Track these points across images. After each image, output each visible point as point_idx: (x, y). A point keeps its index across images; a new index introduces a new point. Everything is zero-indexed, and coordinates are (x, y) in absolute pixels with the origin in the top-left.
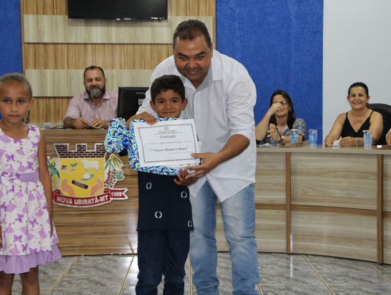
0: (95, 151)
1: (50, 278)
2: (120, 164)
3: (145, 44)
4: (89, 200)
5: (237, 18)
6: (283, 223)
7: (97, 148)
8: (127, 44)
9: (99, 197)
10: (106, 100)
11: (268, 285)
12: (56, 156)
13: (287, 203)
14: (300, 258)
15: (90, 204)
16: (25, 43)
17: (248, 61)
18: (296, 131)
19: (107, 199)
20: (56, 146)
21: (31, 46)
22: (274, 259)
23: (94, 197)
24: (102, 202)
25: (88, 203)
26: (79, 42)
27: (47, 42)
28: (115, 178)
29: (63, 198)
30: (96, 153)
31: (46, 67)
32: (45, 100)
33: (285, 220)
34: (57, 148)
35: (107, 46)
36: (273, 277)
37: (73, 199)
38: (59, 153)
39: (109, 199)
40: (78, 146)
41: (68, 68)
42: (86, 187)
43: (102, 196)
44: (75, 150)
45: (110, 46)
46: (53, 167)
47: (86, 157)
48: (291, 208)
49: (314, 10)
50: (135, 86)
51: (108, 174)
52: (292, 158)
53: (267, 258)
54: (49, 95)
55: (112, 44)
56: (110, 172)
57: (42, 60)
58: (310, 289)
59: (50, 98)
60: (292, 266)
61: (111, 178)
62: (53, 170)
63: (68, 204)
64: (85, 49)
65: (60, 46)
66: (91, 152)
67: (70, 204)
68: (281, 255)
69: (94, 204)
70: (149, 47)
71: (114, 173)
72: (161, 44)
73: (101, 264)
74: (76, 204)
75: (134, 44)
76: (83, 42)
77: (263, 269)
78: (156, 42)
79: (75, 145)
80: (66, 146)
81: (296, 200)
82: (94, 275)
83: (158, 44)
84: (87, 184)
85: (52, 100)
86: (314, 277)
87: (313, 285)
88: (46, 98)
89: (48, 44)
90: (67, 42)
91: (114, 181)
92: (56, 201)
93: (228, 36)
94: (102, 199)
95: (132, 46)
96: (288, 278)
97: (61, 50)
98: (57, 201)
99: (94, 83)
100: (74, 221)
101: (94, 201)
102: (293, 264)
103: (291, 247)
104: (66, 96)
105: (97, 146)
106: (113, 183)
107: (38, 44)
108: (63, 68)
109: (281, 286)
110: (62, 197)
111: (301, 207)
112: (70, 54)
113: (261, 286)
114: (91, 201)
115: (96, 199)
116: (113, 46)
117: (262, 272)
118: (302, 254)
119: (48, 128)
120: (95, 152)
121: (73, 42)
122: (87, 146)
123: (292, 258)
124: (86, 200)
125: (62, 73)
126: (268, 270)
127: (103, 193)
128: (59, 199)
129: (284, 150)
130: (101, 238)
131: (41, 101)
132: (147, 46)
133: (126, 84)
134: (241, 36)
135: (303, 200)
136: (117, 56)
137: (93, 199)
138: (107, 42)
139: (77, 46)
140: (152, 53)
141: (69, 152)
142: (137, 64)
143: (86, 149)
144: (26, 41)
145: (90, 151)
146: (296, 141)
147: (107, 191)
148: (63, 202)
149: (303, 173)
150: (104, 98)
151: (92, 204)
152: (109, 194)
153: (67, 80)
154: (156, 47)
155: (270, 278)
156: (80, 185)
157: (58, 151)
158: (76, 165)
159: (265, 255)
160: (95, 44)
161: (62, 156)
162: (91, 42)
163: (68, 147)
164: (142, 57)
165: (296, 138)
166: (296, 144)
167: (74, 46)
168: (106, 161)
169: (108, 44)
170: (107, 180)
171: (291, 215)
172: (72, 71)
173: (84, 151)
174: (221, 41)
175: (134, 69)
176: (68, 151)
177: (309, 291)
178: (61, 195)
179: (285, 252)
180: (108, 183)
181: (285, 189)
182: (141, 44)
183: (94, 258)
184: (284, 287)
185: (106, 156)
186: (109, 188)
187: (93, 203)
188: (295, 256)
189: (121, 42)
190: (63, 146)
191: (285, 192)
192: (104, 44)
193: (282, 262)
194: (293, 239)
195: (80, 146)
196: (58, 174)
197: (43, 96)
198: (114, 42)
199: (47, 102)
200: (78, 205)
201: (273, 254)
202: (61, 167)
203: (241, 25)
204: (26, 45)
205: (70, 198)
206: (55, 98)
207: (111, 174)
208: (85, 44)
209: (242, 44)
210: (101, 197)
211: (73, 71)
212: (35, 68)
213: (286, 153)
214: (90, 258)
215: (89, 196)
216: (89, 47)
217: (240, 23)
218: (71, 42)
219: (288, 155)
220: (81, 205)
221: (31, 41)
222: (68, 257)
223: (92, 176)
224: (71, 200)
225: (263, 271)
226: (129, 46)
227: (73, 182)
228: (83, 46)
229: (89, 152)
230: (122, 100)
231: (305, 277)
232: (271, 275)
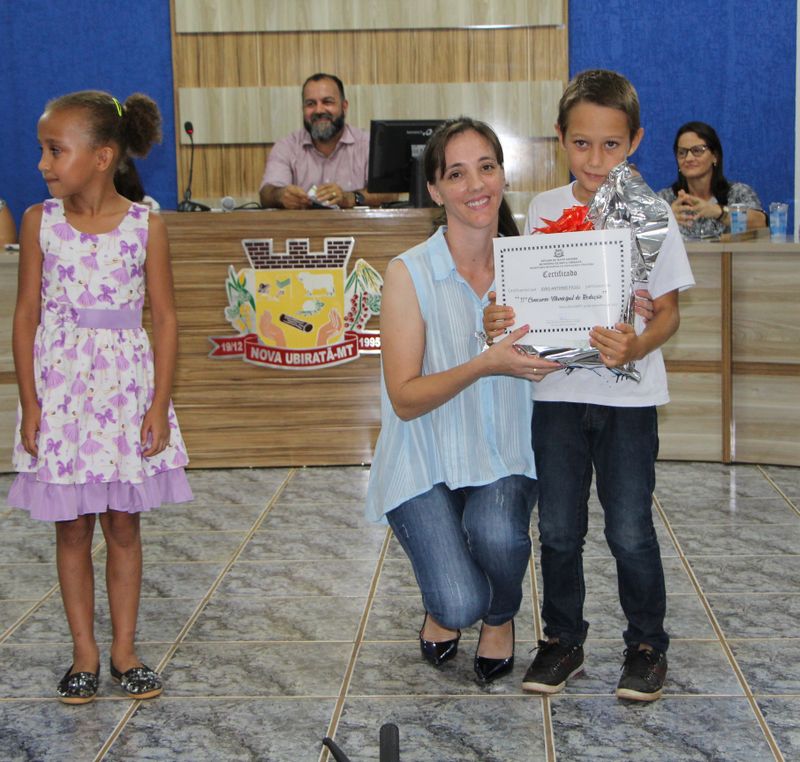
0: (326, 253)
1: (244, 509)
2: (375, 280)
3: (419, 30)
4: (316, 354)
6: (716, 401)
7: (329, 248)
8: (384, 31)
9: (334, 349)
10: (344, 145)
11: (689, 526)
12: (247, 264)
13: (723, 357)
14: (751, 472)
15: (317, 364)
16: (177, 34)
17: (637, 60)
18: (741, 207)
19: (350, 353)
20: (247, 244)
21: (189, 38)
22: (697, 474)
23: (325, 349)
24: (342, 359)
25: (314, 361)
26: (285, 29)
27: (221, 30)
28: (366, 309)
29: (263, 351)
30: (327, 259)
31: (220, 81)
32: (219, 150)
33: (720, 394)
34: (250, 249)
35: (341, 36)
36: (698, 510)
37: (283, 353)
38: (252, 258)
39: (355, 353)
40: (291, 244)
41: (264, 84)
42: (309, 328)
43: (341, 346)
44: (285, 251)
45: (349, 36)
46: (241, 286)
47: (307, 266)
48: (732, 368)
50: (401, 117)
51: (353, 301)
52: (735, 263)
53: (682, 472)
54: (226, 140)
55: (353, 31)
56: (356, 297)
57: (211, 69)
58: (778, 535)
59: (228, 146)
60: (733, 487)
61: (358, 309)
62: (242, 293)
63: (273, 363)
64: (298, 43)
65: (246, 38)
66: (318, 257)
67: (278, 363)
68: (710, 465)
69: (326, 362)
70: (429, 36)
71: (364, 298)
72: (454, 29)
73: (343, 483)
74: (288, 361)
75: (397, 30)
76: (295, 28)
77: (676, 495)
78: (444, 25)
79: (285, 241)
80: (267, 244)
81: (742, 352)
82: (332, 506)
83: (448, 29)
84: (309, 322)
85: (233, 151)
86: (784, 510)
87: (782, 527)
88: (220, 146)
89: (223, 34)
90: (262, 29)
91: (365, 316)
92: (249, 357)
93: (594, 9)
94: (341, 352)
95: (393, 35)
96: (728, 513)
97: (250, 47)
98: (252, 356)
99: (320, 108)
100: (286, 397)
101: (326, 356)
102: (737, 484)
103: (733, 449)
104: (260, 141)
105: (330, 243)
106: (362, 320)
107: (204, 34)
108: (253, 83)
109: (717, 528)
110: (261, 348)
111: (752, 367)
112: (268, 55)
113: (673, 530)
114: (320, 357)
115: (330, 352)
116: (355, 34)
117: (675, 501)
118: (755, 464)
119: (229, 208)
120: (324, 257)
121: (274, 29)
122: (308, 246)
123: (733, 471)
124: (310, 355)
125: (251, 93)
126: (686, 497)
127: (342, 340)
128: (255, 352)
129: (718, 248)
130: (340, 432)
131: (210, 152)
132: (423, 34)
133: (383, 114)
134: (620, 7)
135: (757, 352)
136: (363, 56)
137: (322, 353)
138: (342, 27)
139: (281, 37)
140: (434, 48)
141: (273, 258)
142: (405, 72)
143: (308, 250)
144: (180, 29)
145: (315, 254)
146: (741, 229)
147: (350, 337)
148: (264, 359)
149: (756, 297)
150: (342, 140)
151: (322, 363)
152: (354, 343)
153: (262, 109)
154: (443, 35)
155: (692, 512)
156: (297, 325)
157: (251, 254)
158: (287, 282)
159: (677, 467)
160: (318, 32)
161: (260, 265)
162: (310, 29)
163: (271, 246)
164: (415, 55)
165: (742, 223)
166: (742, 234)
167: (275, 37)
168: (348, 274)
169: (345, 31)
170: (351, 314)
171: (731, 382)
172: (272, 88)
173: (304, 255)
174: (579, 20)
175: (397, 82)
176: (272, 254)
177: (775, 538)
178: (259, 344)
179: (719, 458)
180: (352, 320)
181: (720, 329)
182: (412, 30)
183: (329, 472)
184: (723, 531)
185: (348, 265)
186: (355, 329)
187: (323, 360)
188: (741, 468)
189: (371, 27)
190: (262, 244)
191: (720, 337)
192: (336, 32)
193: (714, 480)
194: (736, 432)
195: (296, 244)
196: (252, 302)
197: (216, 142)
198: (356, 26)
199: (222, 155)
200: (292, 365)
201: (693, 464)
202: (258, 287)
204: (180, 37)
205: (277, 350)
206: (238, 146)
207: (357, 302)
208: (298, 33)
209: (624, 25)
210: (338, 349)
211: (274, 90)
212: (199, 85)
213: (723, 254)
214: (320, 471)
215: (315, 347)
216: (306, 39)
218: (269, 29)
219: (727, 259)
220: (300, 365)
221: (190, 29)
222: (276, 470)
223: (320, 305)
224: (278, 354)
225: (676, 498)
226: (387, 35)
227: (283, 318)
228: (293, 37)
229: (313, 257)
230: (377, 148)
231: (764, 510)
232: (693, 507)
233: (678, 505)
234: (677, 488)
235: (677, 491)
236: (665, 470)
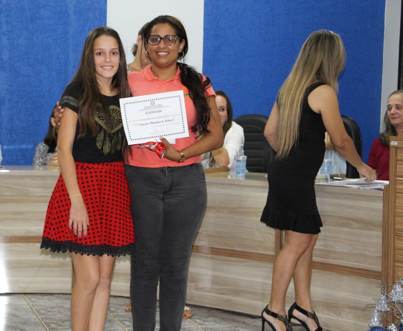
5: (3, 10)
22: (59, 301)
36: (63, 321)
49: (96, 5)
68: (65, 296)
77: (49, 313)
86: (109, 321)
117: (49, 317)
126: (55, 315)
134: (8, 31)
155: (60, 323)
159: (47, 297)
179: (69, 292)
201: (55, 295)
203: (8, 19)
209: (10, 42)
217: (7, 16)
232: (59, 320)
233: (51, 319)
234: (49, 309)
235: (49, 311)
236: (40, 299)
